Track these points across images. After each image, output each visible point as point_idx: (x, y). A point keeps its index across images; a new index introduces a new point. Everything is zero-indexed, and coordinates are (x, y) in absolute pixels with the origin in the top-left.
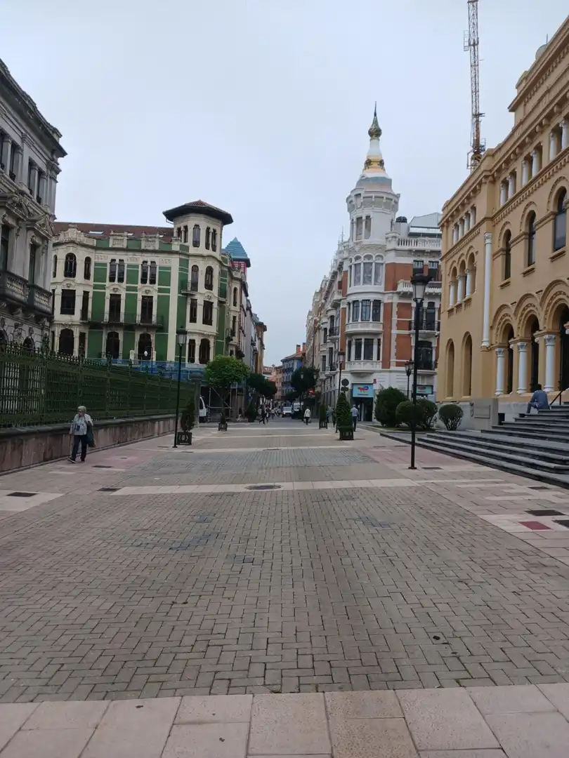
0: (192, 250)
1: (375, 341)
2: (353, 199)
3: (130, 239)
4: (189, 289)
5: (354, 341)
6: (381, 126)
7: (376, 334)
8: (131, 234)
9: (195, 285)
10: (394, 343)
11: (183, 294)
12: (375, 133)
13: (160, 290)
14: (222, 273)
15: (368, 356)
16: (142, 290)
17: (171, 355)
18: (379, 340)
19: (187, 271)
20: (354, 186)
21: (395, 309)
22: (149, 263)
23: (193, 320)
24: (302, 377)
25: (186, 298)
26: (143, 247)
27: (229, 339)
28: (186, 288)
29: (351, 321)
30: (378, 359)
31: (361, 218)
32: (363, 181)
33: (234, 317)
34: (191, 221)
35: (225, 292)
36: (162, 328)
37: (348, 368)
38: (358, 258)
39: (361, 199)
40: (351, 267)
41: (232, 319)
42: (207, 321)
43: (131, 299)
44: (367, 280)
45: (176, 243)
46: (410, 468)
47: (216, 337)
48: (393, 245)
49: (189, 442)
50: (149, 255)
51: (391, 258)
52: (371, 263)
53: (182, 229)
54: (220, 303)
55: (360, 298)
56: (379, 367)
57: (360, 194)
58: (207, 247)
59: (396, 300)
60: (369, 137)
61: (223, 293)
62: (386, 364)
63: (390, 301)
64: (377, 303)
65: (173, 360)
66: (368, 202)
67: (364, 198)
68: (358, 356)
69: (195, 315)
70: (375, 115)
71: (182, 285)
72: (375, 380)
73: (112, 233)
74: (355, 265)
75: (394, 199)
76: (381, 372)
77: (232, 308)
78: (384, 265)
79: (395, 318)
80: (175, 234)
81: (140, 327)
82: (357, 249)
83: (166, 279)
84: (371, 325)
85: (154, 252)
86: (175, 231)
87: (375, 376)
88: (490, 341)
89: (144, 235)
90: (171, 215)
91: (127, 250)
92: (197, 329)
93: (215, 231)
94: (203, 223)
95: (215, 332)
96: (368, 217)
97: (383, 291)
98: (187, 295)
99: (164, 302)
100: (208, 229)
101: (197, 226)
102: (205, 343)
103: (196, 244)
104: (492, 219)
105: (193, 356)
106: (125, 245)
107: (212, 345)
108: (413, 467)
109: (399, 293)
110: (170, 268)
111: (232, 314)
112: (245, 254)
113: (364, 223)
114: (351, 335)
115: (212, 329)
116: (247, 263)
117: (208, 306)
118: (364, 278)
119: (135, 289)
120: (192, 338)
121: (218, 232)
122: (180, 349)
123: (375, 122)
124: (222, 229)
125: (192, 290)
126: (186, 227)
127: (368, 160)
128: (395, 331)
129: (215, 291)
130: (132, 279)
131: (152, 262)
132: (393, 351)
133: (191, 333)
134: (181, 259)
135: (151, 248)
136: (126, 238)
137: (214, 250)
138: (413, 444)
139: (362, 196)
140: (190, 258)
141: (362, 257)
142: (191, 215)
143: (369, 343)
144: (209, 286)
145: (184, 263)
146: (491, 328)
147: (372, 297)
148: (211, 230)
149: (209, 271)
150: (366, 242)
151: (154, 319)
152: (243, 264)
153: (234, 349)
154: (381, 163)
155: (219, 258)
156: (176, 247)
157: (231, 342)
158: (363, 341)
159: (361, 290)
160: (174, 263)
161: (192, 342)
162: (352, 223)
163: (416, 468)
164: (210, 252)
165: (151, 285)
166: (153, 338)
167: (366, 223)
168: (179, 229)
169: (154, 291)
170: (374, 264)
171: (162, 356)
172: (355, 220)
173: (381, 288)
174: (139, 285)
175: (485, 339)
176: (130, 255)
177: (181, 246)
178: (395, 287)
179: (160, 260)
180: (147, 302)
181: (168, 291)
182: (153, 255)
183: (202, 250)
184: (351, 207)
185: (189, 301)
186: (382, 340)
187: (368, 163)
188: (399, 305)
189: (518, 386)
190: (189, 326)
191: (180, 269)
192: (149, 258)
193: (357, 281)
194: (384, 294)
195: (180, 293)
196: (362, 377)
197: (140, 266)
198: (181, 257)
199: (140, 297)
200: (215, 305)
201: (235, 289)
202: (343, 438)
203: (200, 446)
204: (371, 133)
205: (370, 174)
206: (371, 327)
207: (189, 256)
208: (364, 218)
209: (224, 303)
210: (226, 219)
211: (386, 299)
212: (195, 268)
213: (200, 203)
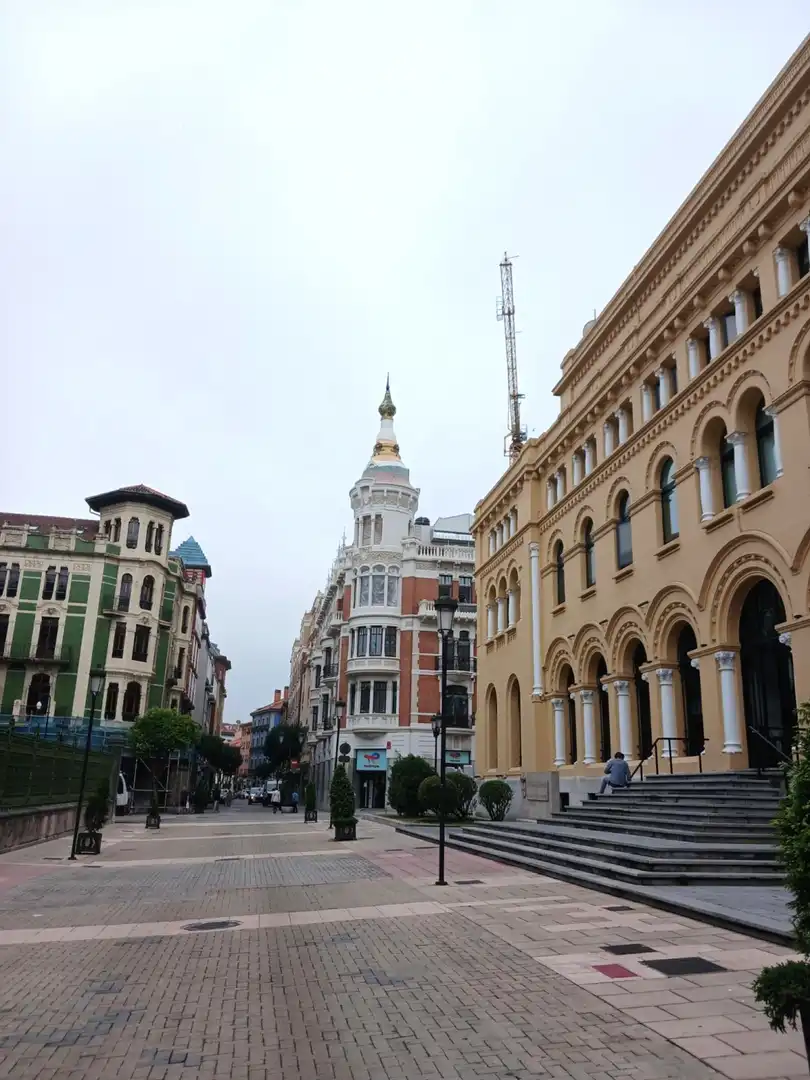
0: (125, 553)
1: (390, 685)
2: (359, 491)
3: (32, 535)
4: (115, 607)
5: (359, 686)
6: (395, 402)
7: (391, 675)
8: (35, 528)
9: (125, 602)
10: (415, 689)
11: (105, 615)
12: (388, 411)
13: (70, 609)
14: (168, 586)
15: (380, 708)
16: (42, 609)
17: (79, 709)
18: (395, 684)
19: (115, 582)
20: (360, 477)
21: (416, 640)
22: (58, 570)
23: (118, 653)
24: (281, 740)
25: (110, 621)
26: (51, 546)
27: (171, 683)
28: (110, 607)
29: (355, 657)
30: (394, 711)
31: (369, 517)
32: (371, 470)
33: (182, 650)
34: (126, 513)
35: (171, 612)
36: (68, 665)
37: (349, 725)
38: (367, 569)
39: (369, 494)
40: (355, 581)
41: (178, 651)
42: (140, 654)
43: (25, 622)
44: (378, 598)
45: (102, 542)
46: (437, 884)
47: (151, 680)
48: (412, 553)
49: (96, 850)
50: (59, 557)
51: (409, 571)
52: (383, 577)
53: (113, 523)
54: (162, 629)
55: (368, 623)
56: (394, 723)
57: (368, 487)
58: (148, 548)
59: (417, 627)
60: (380, 416)
61: (166, 613)
62: (405, 720)
63: (409, 628)
64: (392, 631)
65: (82, 715)
66: (378, 496)
67: (373, 491)
68: (365, 708)
69: (122, 647)
70: (388, 389)
71: (106, 600)
72: (389, 744)
73: (5, 525)
74: (361, 578)
75: (413, 495)
76: (397, 731)
77: (180, 635)
78: (400, 579)
79: (416, 653)
80: (102, 530)
81: (34, 664)
82: (364, 556)
83: (81, 590)
84: (383, 662)
85: (68, 553)
86: (102, 526)
87: (389, 737)
88: (543, 688)
89: (54, 528)
90: (96, 503)
91: (26, 550)
92: (123, 667)
93: (161, 526)
94: (145, 515)
95: (151, 671)
96: (378, 517)
97: (399, 614)
98: (112, 616)
99: (75, 627)
100: (151, 523)
101: (135, 520)
102: (133, 690)
103: (132, 544)
104: (538, 525)
105: (114, 708)
106: (23, 542)
107: (144, 690)
108: (441, 882)
109: (420, 618)
110: (88, 578)
111: (179, 645)
112: (204, 559)
113: (373, 524)
114: (355, 676)
115: (147, 668)
116: (207, 572)
117: (142, 633)
118: (373, 595)
119: (33, 607)
120: (114, 681)
121: (166, 529)
122: (93, 699)
123: (388, 397)
124: (172, 524)
125: (119, 609)
126: (118, 521)
127: (379, 444)
128: (416, 671)
129: (155, 611)
130: (30, 591)
131: (62, 568)
132: (415, 699)
133: (112, 673)
134: (106, 565)
135: (64, 548)
136: (27, 533)
137: (158, 552)
138: (442, 843)
139: (371, 489)
140: (121, 564)
141: (371, 567)
142: (129, 503)
143: (381, 688)
144: (146, 604)
145: (111, 571)
146: (544, 669)
147: (385, 623)
148: (156, 526)
149: (149, 582)
150: (376, 548)
151: (58, 652)
152: (200, 572)
153: (178, 698)
154: (396, 449)
155: (166, 566)
156: (101, 547)
157: (174, 688)
158: (372, 684)
159: (369, 612)
160: (96, 570)
161: (114, 687)
162: (357, 524)
163: (446, 884)
164: (152, 556)
165: (59, 602)
166: (53, 680)
167: (376, 524)
168: (108, 524)
169: (61, 610)
170: (386, 579)
171: (64, 710)
172: (361, 519)
173: (396, 610)
174: (40, 601)
175: (537, 684)
176: (30, 557)
177: (111, 548)
178: (416, 609)
179: (75, 566)
180: (49, 627)
181: (83, 610)
182: (67, 558)
183: (139, 552)
184: (356, 502)
185: (114, 626)
186: (398, 684)
187: (379, 448)
188: (422, 634)
189: (584, 753)
190: (111, 664)
191: (104, 579)
192: (58, 562)
193: (364, 600)
194: (401, 618)
195: (101, 613)
196: (371, 739)
197: (44, 574)
198: (108, 561)
199: (38, 619)
200: (154, 632)
201: (186, 608)
202: (340, 837)
203: (113, 855)
204: (382, 411)
205: (380, 462)
206: (383, 664)
207: (119, 560)
208: (373, 517)
209: (168, 628)
210: (178, 511)
211: (403, 626)
212: (127, 578)
213: (142, 488)
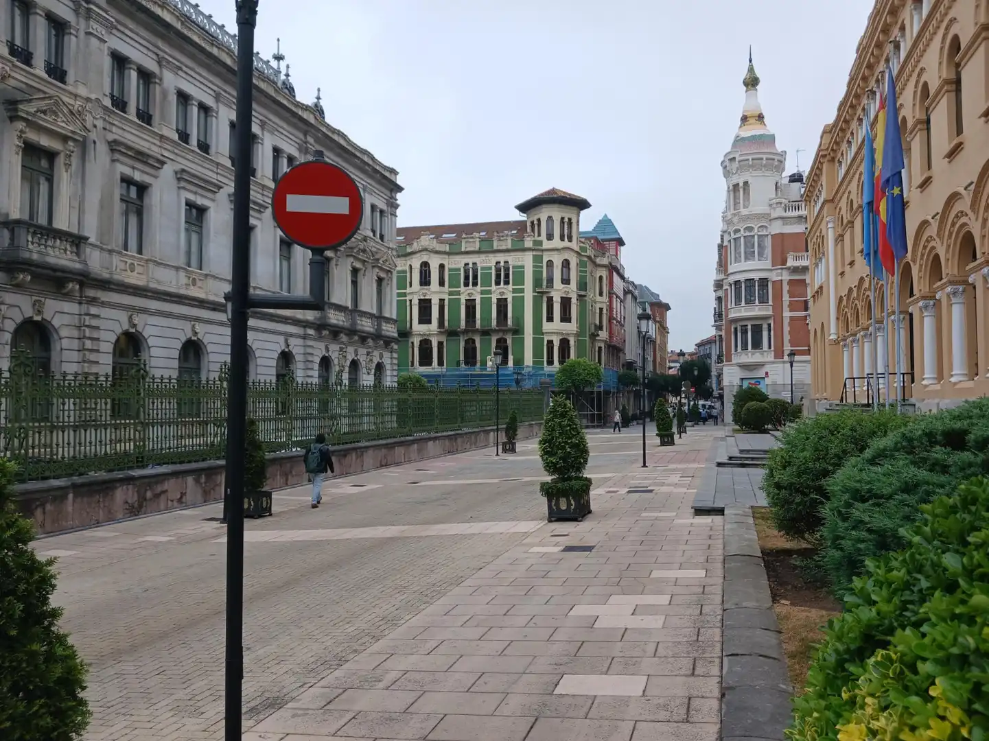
0: (547, 244)
1: (765, 327)
2: (727, 163)
3: (482, 240)
4: (544, 287)
5: (739, 329)
6: (758, 73)
7: (766, 318)
8: (484, 233)
9: (550, 281)
10: (786, 329)
11: (538, 292)
12: (752, 82)
13: (514, 291)
14: (581, 264)
15: (757, 344)
16: (496, 292)
17: (529, 359)
18: (769, 325)
19: (542, 267)
20: (729, 149)
21: (786, 288)
22: (502, 264)
23: (550, 319)
25: (542, 297)
26: (495, 247)
27: (594, 336)
28: (541, 286)
29: (733, 305)
30: (770, 347)
31: (738, 184)
32: (738, 141)
33: (601, 309)
34: (544, 213)
35: (586, 284)
36: (518, 331)
37: (735, 359)
38: (737, 231)
39: (735, 165)
40: (730, 241)
41: (598, 310)
42: (566, 318)
43: (486, 303)
44: (749, 256)
45: (529, 239)
47: (577, 335)
48: (779, 212)
50: (502, 254)
51: (777, 228)
52: (753, 236)
53: (536, 222)
54: (580, 297)
55: (742, 277)
56: (770, 357)
57: (734, 158)
58: (562, 239)
59: (786, 277)
60: (745, 88)
61: (582, 285)
62: (779, 354)
63: (780, 278)
64: (764, 282)
65: (531, 364)
66: (744, 166)
67: (739, 162)
68: (745, 347)
69: (552, 314)
70: (750, 61)
71: (537, 282)
72: (767, 373)
73: (464, 236)
74: (735, 239)
75: (776, 158)
76: (773, 363)
77: (598, 298)
78: (770, 237)
79: (786, 298)
80: (529, 229)
81: (496, 331)
82: (735, 220)
83: (520, 279)
84: (757, 308)
85: (508, 251)
86: (529, 224)
87: (767, 368)
89: (495, 234)
90: (524, 208)
91: (479, 252)
92: (555, 328)
93: (570, 220)
94: (556, 213)
95: (575, 329)
96: (746, 183)
97: (770, 267)
98: (543, 293)
99: (519, 302)
100: (563, 219)
101: (550, 218)
102: (565, 343)
103: (550, 237)
105: (552, 357)
106: (477, 247)
107: (572, 343)
109: (789, 268)
110: (523, 267)
111: (597, 307)
112: (617, 232)
113: (741, 191)
114: (736, 320)
115: (572, 327)
116: (621, 242)
117: (566, 302)
118: (745, 253)
119: (490, 292)
120: (550, 338)
121: (574, 221)
122: (537, 353)
123: (751, 70)
124: (578, 215)
125: (547, 287)
126: (539, 220)
127: (744, 116)
128: (787, 314)
129: (573, 285)
130: (487, 283)
131: (505, 262)
132: (787, 337)
133: (548, 333)
134: (534, 256)
135: (504, 248)
136: (478, 239)
137: (570, 239)
139: (737, 160)
140: (545, 253)
141: (742, 230)
142: (544, 206)
143: (757, 330)
144: (566, 281)
145: (537, 260)
147: (756, 276)
148: (566, 220)
149: (566, 264)
150: (744, 212)
151: (510, 322)
152: (616, 243)
153: (602, 345)
154: (760, 117)
155: (578, 250)
156: (528, 243)
157: (597, 338)
158: (749, 327)
159: (746, 268)
160: (527, 260)
161: (550, 343)
162: (729, 191)
164: (566, 243)
165: (506, 286)
166: (509, 342)
167: (744, 189)
168: (532, 223)
169: (508, 292)
170: (756, 237)
171: (519, 362)
172: (731, 188)
173: (767, 264)
174: (494, 287)
176: (483, 257)
177: (535, 242)
178: (784, 262)
179: (513, 259)
180: (502, 304)
181: (522, 291)
182: (507, 254)
183: (557, 243)
184: (727, 173)
185: (545, 299)
186: (772, 325)
187: (744, 119)
188: (791, 282)
190: (547, 326)
191: (534, 266)
192: (501, 258)
193: (737, 260)
194: (771, 270)
195: (534, 291)
196: (751, 370)
197: (493, 268)
198: (534, 253)
199: (494, 301)
200: (574, 301)
201: (600, 277)
204: (746, 84)
205: (746, 133)
206: (757, 310)
207: (542, 250)
208: (741, 184)
209: (585, 296)
210: (582, 204)
211: (774, 276)
212: (550, 264)
213: (553, 191)
